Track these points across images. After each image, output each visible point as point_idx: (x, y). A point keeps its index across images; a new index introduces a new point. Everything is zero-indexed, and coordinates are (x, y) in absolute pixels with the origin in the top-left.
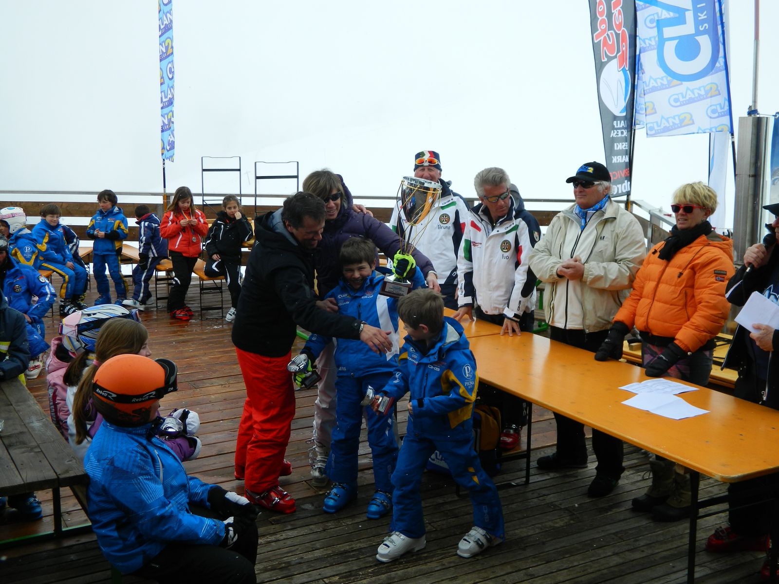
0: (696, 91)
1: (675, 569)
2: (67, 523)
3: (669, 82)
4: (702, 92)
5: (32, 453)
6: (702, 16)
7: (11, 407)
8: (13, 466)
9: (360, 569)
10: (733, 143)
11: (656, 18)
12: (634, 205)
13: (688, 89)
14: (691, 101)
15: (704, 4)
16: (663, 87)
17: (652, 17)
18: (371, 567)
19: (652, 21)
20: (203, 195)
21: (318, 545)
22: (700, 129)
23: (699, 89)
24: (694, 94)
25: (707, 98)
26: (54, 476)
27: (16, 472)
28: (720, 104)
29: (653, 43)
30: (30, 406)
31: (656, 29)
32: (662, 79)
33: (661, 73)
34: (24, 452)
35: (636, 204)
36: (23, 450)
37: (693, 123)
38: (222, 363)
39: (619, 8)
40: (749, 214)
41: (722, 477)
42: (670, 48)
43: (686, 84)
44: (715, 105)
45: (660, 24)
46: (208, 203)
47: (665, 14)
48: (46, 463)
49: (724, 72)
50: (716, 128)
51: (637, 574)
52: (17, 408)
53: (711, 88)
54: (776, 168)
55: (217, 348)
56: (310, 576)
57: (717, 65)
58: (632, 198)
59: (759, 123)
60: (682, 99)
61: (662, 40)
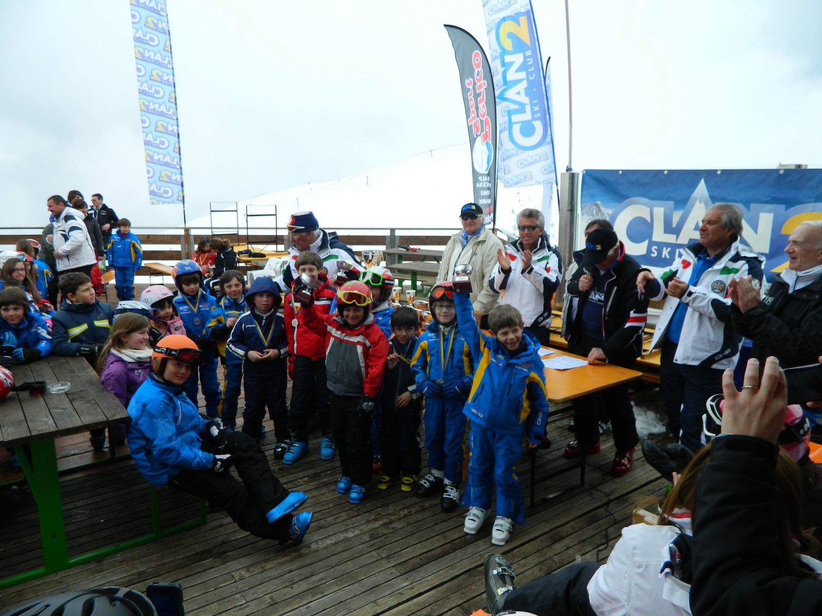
0: (533, 157)
3: (517, 152)
4: (538, 158)
5: (89, 405)
6: (536, 109)
7: (75, 373)
8: (75, 413)
9: (322, 472)
11: (507, 110)
12: (498, 231)
14: (531, 164)
15: (537, 101)
16: (513, 155)
17: (504, 109)
18: (329, 470)
19: (505, 111)
20: (212, 228)
22: (536, 182)
23: (536, 156)
24: (532, 158)
26: (104, 419)
27: (78, 417)
28: (549, 166)
29: (506, 126)
30: (88, 373)
31: (507, 117)
32: (512, 149)
34: (84, 404)
37: (532, 178)
39: (483, 103)
40: (568, 235)
42: (516, 129)
43: (527, 152)
44: (546, 166)
45: (510, 113)
47: (513, 107)
48: (99, 410)
49: (551, 145)
50: (547, 181)
52: (79, 374)
54: (584, 205)
56: (289, 478)
57: (547, 140)
58: (496, 226)
59: (573, 177)
60: (525, 163)
61: (511, 124)
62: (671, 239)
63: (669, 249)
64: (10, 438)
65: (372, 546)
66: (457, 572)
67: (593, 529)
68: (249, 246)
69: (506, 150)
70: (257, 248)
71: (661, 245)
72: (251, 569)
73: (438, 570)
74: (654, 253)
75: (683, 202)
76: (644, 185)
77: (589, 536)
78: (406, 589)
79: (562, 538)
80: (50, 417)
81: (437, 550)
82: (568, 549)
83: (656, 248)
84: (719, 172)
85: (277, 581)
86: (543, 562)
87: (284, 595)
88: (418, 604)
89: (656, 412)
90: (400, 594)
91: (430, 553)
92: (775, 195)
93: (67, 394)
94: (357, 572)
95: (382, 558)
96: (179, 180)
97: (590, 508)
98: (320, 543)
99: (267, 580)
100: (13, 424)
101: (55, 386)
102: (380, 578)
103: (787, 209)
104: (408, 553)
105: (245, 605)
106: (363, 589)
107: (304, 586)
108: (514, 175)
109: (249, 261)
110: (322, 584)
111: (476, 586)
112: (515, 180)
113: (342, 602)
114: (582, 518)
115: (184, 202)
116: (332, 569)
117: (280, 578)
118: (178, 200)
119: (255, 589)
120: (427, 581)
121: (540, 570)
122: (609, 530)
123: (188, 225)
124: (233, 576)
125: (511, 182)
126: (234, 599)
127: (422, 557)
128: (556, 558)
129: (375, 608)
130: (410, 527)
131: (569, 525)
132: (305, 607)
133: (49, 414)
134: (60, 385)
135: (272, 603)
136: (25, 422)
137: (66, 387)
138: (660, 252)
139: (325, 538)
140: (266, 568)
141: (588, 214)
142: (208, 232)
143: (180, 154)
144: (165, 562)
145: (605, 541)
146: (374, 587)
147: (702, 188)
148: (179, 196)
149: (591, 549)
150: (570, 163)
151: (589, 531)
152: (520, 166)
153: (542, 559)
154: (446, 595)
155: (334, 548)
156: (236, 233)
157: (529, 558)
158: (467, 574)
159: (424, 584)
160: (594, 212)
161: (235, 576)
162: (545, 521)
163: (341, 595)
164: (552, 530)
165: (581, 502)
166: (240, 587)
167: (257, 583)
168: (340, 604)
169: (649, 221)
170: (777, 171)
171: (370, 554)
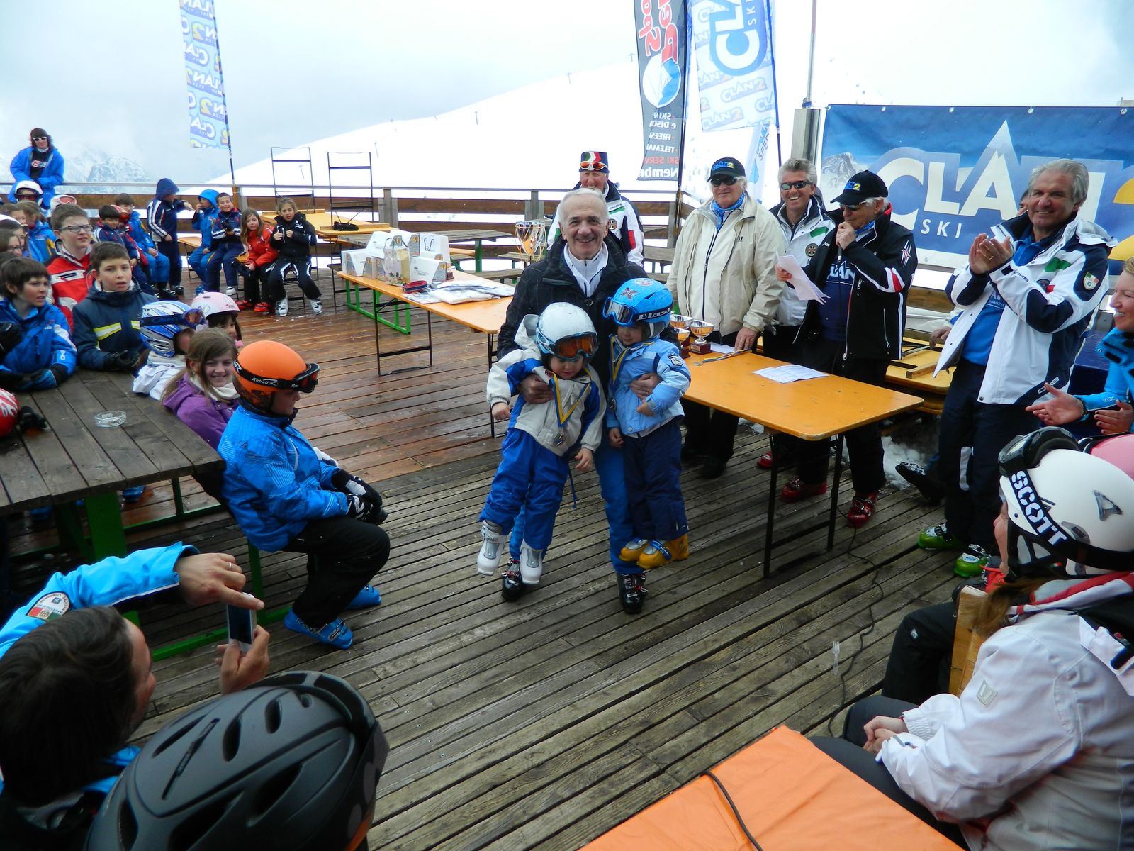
0: (746, 86)
1: (747, 517)
2: (188, 506)
3: (722, 77)
4: (751, 86)
5: (159, 443)
6: (751, 11)
7: (125, 398)
8: (144, 456)
10: (778, 135)
11: (709, 12)
13: (738, 83)
14: (742, 95)
16: (716, 83)
17: (704, 11)
19: (704, 15)
20: (275, 186)
21: (432, 513)
22: (749, 122)
23: (749, 83)
24: (744, 88)
25: (755, 92)
26: (191, 465)
27: (149, 461)
28: (767, 98)
29: (706, 37)
31: (708, 24)
32: (714, 74)
33: (713, 68)
34: (152, 442)
35: (686, 194)
36: (150, 439)
37: (743, 118)
38: (313, 351)
39: (667, 4)
41: (808, 436)
42: (722, 41)
43: (736, 78)
44: (763, 99)
45: (714, 17)
46: (281, 194)
47: (717, 8)
48: (177, 451)
49: (771, 66)
51: (716, 523)
53: (759, 83)
54: (826, 158)
55: (305, 336)
56: (429, 542)
57: (765, 59)
58: (682, 188)
59: (812, 115)
60: (733, 94)
61: (714, 34)
62: (952, 208)
63: (948, 223)
64: (60, 492)
65: (557, 631)
66: (676, 665)
67: (852, 607)
68: (334, 213)
69: (705, 73)
70: (345, 216)
71: (936, 217)
72: (398, 662)
73: (650, 662)
74: (925, 229)
75: (974, 155)
76: (916, 128)
77: (848, 616)
78: (612, 688)
79: (810, 620)
80: (108, 460)
81: (645, 637)
82: (820, 634)
83: (929, 221)
84: (1031, 111)
85: (436, 679)
86: (789, 651)
87: (449, 697)
88: (630, 707)
89: (921, 452)
90: (604, 693)
91: (636, 641)
92: (1110, 146)
93: (123, 427)
94: (542, 667)
95: (574, 647)
96: (222, 112)
97: (844, 581)
98: (487, 629)
99: (421, 677)
100: (59, 470)
101: (103, 416)
102: (574, 673)
103: (1125, 166)
104: (609, 640)
105: (397, 711)
106: (555, 689)
107: (472, 685)
108: (715, 113)
109: (335, 236)
110: (498, 682)
111: (704, 682)
112: (718, 119)
113: (528, 705)
114: (833, 593)
115: (230, 147)
116: (508, 662)
117: (440, 674)
118: (222, 143)
119: (406, 689)
120: (637, 677)
121: (787, 662)
122: (872, 608)
123: (237, 182)
124: (375, 673)
125: (710, 123)
126: (382, 702)
127: (626, 645)
128: (805, 646)
129: (575, 712)
130: (605, 606)
131: (817, 602)
132: (479, 712)
133: (105, 456)
134: (111, 415)
135: (434, 707)
136: (74, 468)
137: (122, 418)
138: (934, 227)
139: (491, 621)
140: (419, 661)
141: (831, 171)
142: (270, 193)
143: (221, 73)
144: (278, 654)
145: (868, 623)
146: (567, 686)
147: (1003, 135)
148: (222, 138)
149: (851, 633)
150: (809, 94)
151: (846, 610)
152: (727, 100)
153: (788, 647)
154: (666, 694)
155: (506, 634)
156: (310, 193)
157: (769, 646)
158: (691, 667)
159: (635, 681)
160: (841, 168)
161: (378, 672)
162: (786, 597)
163: (526, 696)
164: (796, 609)
165: (830, 572)
166: (387, 686)
167: (409, 682)
168: (526, 708)
169: (922, 182)
170: (1118, 109)
171: (556, 642)
